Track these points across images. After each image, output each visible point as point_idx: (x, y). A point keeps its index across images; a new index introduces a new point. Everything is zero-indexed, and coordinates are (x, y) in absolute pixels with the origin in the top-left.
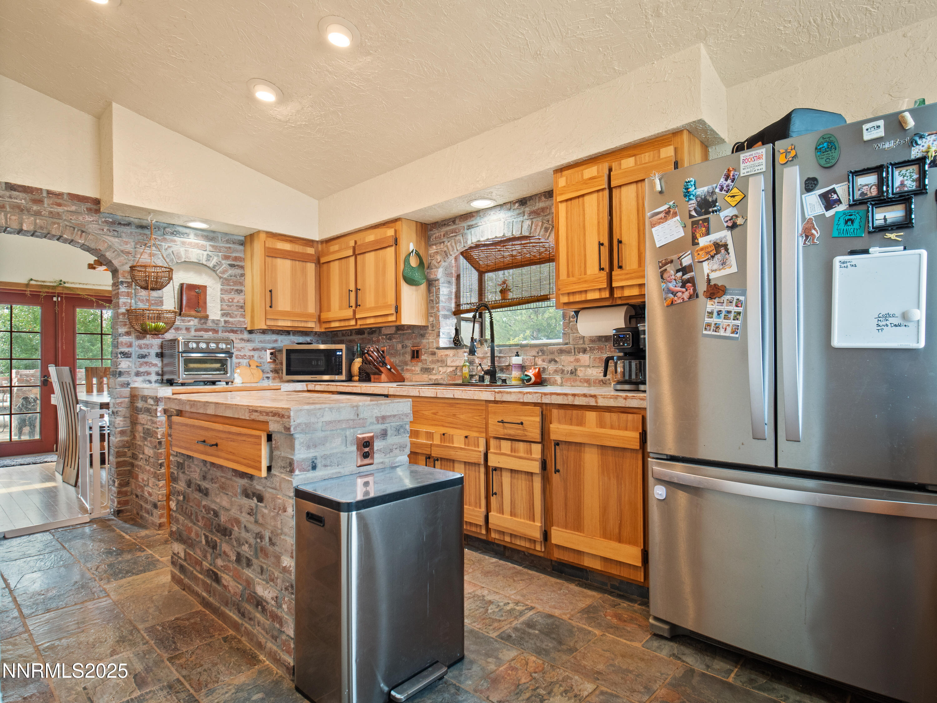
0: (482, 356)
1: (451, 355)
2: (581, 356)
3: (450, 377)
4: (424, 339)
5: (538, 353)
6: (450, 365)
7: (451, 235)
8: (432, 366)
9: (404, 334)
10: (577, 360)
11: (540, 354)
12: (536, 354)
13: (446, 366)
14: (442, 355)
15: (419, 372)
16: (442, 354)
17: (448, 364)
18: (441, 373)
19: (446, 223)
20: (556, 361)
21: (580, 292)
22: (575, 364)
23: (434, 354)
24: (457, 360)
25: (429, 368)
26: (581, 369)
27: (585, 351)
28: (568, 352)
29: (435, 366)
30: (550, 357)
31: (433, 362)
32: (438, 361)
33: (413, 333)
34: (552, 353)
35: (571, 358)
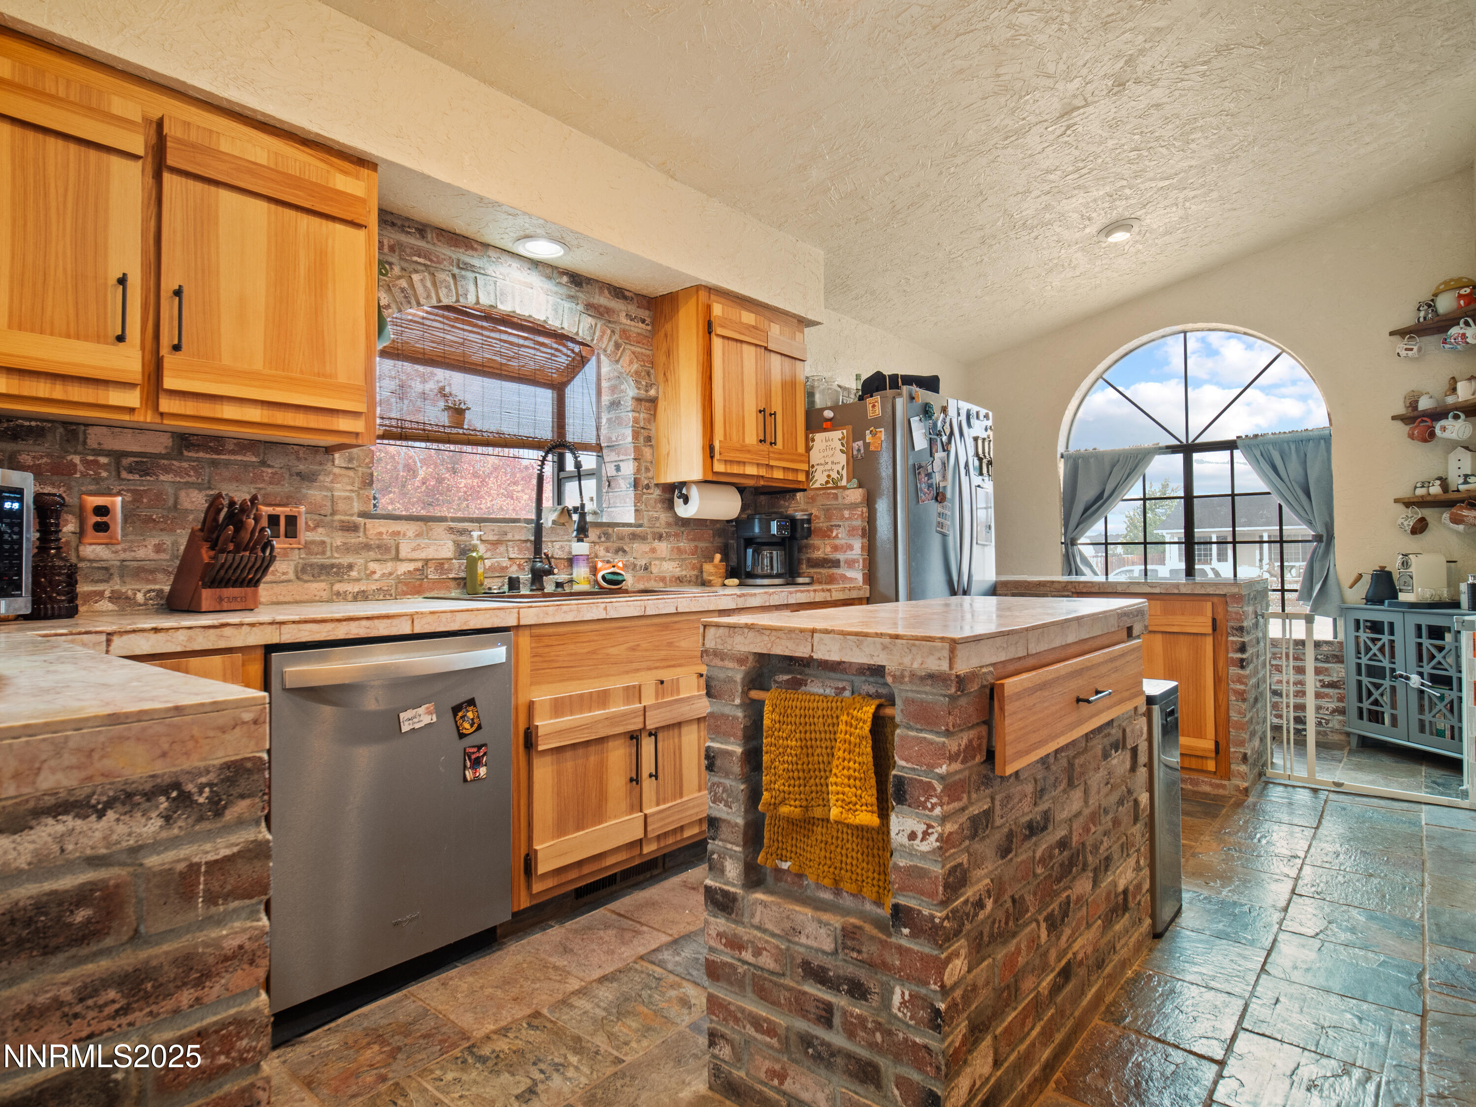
0: (495, 538)
1: (410, 534)
2: (656, 544)
3: (406, 584)
4: (309, 488)
5: (600, 537)
6: (410, 556)
7: (415, 258)
8: (345, 560)
9: (228, 463)
10: (653, 550)
11: (603, 539)
12: (597, 540)
13: (397, 558)
14: (381, 533)
15: (291, 576)
16: (383, 530)
17: (403, 554)
18: (376, 576)
19: (399, 223)
20: (624, 551)
21: (739, 462)
22: (651, 555)
23: (352, 528)
24: (428, 546)
25: (333, 566)
26: (657, 562)
27: (660, 537)
28: (643, 538)
29: (359, 561)
30: (616, 545)
31: (347, 549)
32: (367, 547)
33: (263, 463)
34: (621, 538)
35: (645, 548)
